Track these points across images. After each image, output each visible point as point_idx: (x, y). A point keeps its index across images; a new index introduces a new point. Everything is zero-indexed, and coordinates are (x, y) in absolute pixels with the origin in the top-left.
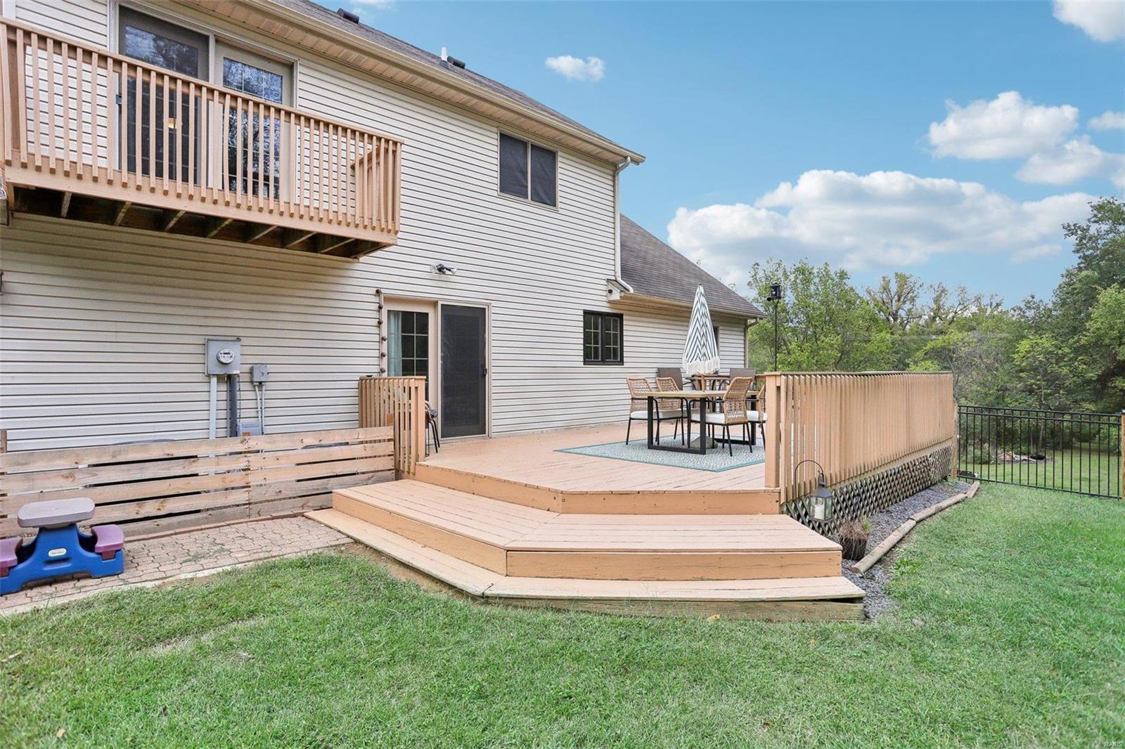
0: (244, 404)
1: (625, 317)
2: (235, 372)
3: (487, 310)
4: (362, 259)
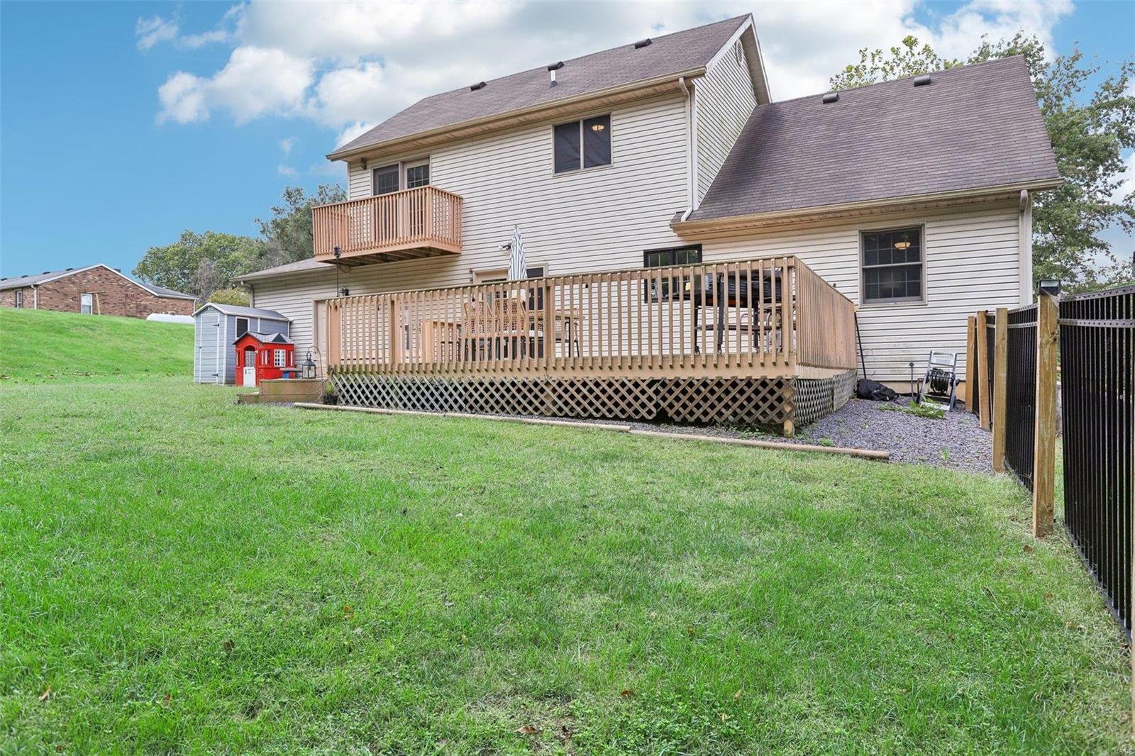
1: (703, 247)
3: (544, 269)
4: (463, 253)
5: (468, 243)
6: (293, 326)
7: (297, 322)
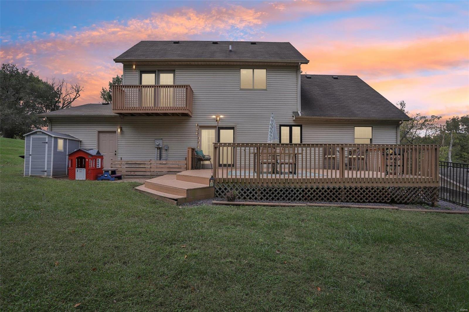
0: (163, 154)
1: (303, 126)
2: (161, 147)
3: (235, 128)
4: (193, 116)
5: (195, 112)
6: (82, 143)
7: (85, 141)
